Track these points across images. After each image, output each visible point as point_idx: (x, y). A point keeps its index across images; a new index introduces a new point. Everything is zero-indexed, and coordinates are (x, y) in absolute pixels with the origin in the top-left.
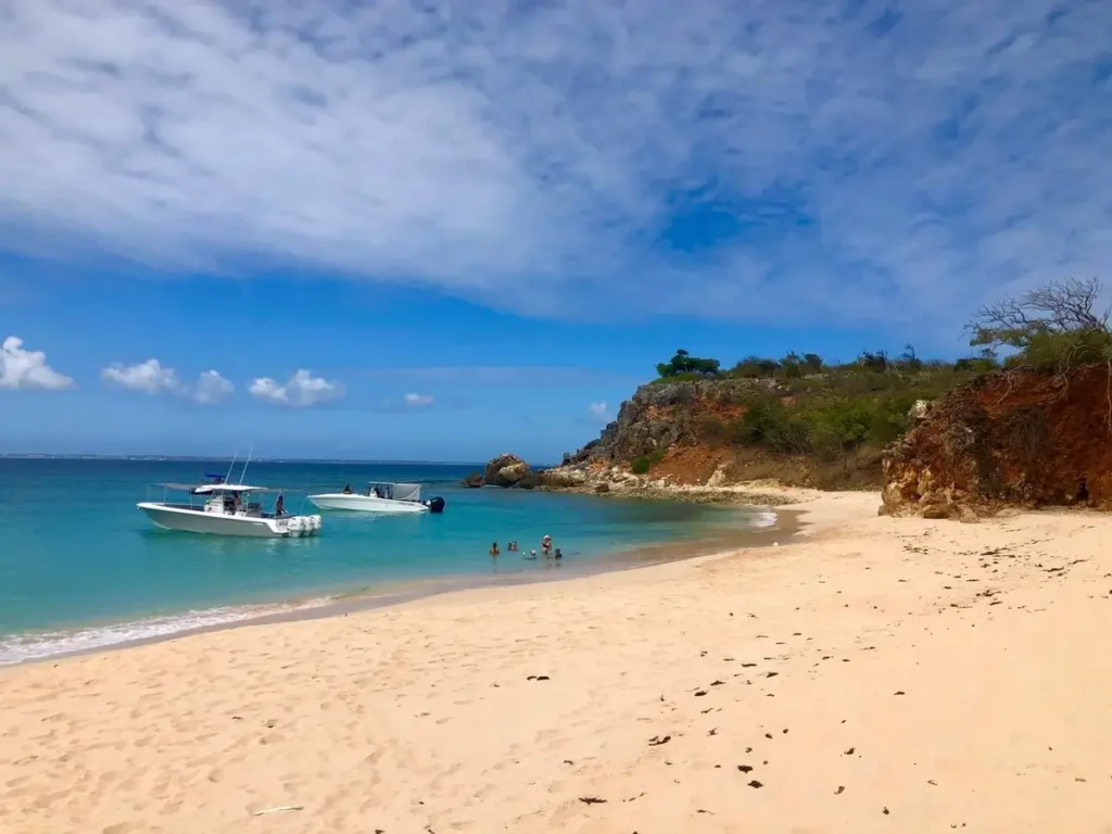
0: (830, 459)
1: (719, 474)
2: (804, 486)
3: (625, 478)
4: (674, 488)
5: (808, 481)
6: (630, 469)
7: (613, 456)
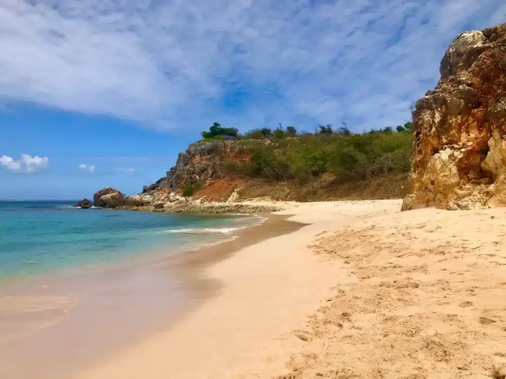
0: (303, 182)
1: (235, 195)
2: (287, 200)
3: (177, 199)
4: (207, 204)
5: (289, 196)
6: (182, 194)
7: (172, 186)
